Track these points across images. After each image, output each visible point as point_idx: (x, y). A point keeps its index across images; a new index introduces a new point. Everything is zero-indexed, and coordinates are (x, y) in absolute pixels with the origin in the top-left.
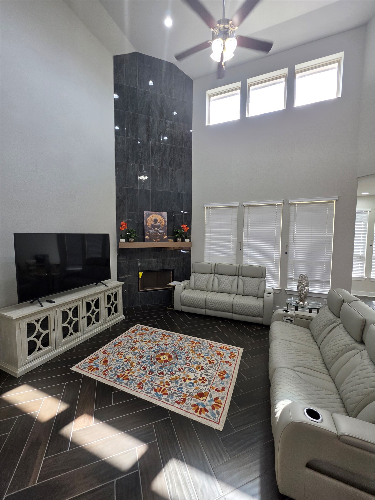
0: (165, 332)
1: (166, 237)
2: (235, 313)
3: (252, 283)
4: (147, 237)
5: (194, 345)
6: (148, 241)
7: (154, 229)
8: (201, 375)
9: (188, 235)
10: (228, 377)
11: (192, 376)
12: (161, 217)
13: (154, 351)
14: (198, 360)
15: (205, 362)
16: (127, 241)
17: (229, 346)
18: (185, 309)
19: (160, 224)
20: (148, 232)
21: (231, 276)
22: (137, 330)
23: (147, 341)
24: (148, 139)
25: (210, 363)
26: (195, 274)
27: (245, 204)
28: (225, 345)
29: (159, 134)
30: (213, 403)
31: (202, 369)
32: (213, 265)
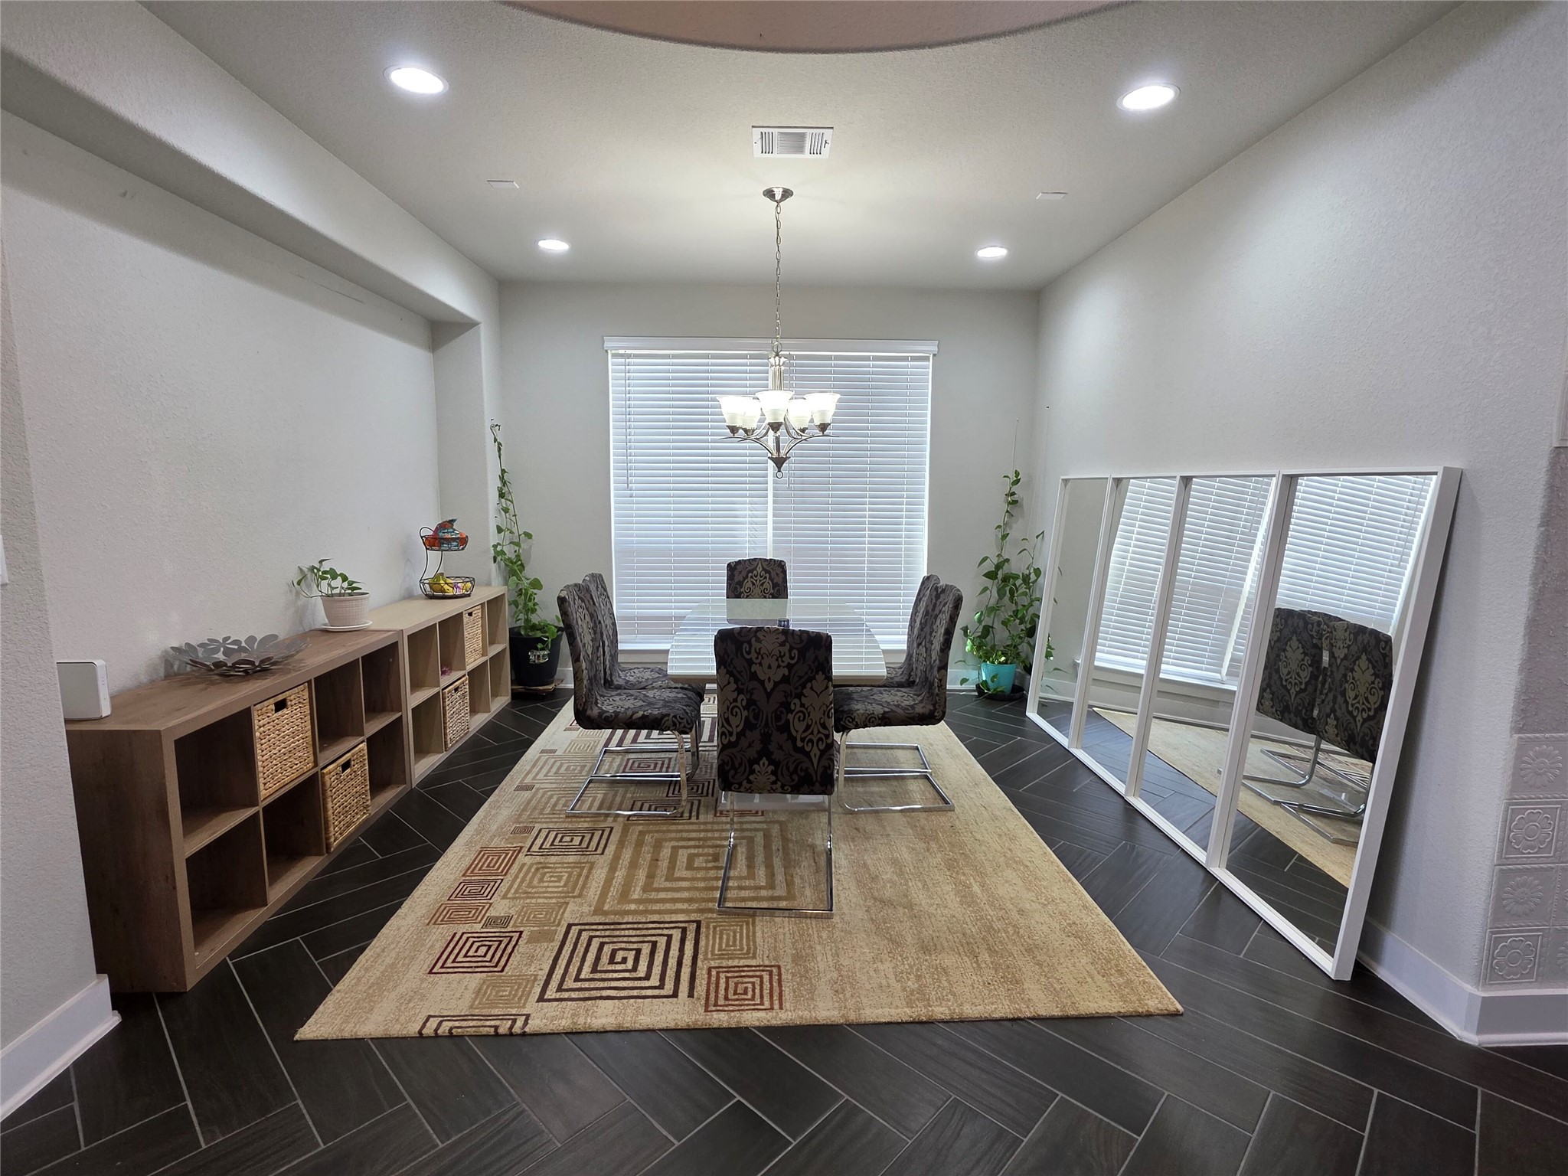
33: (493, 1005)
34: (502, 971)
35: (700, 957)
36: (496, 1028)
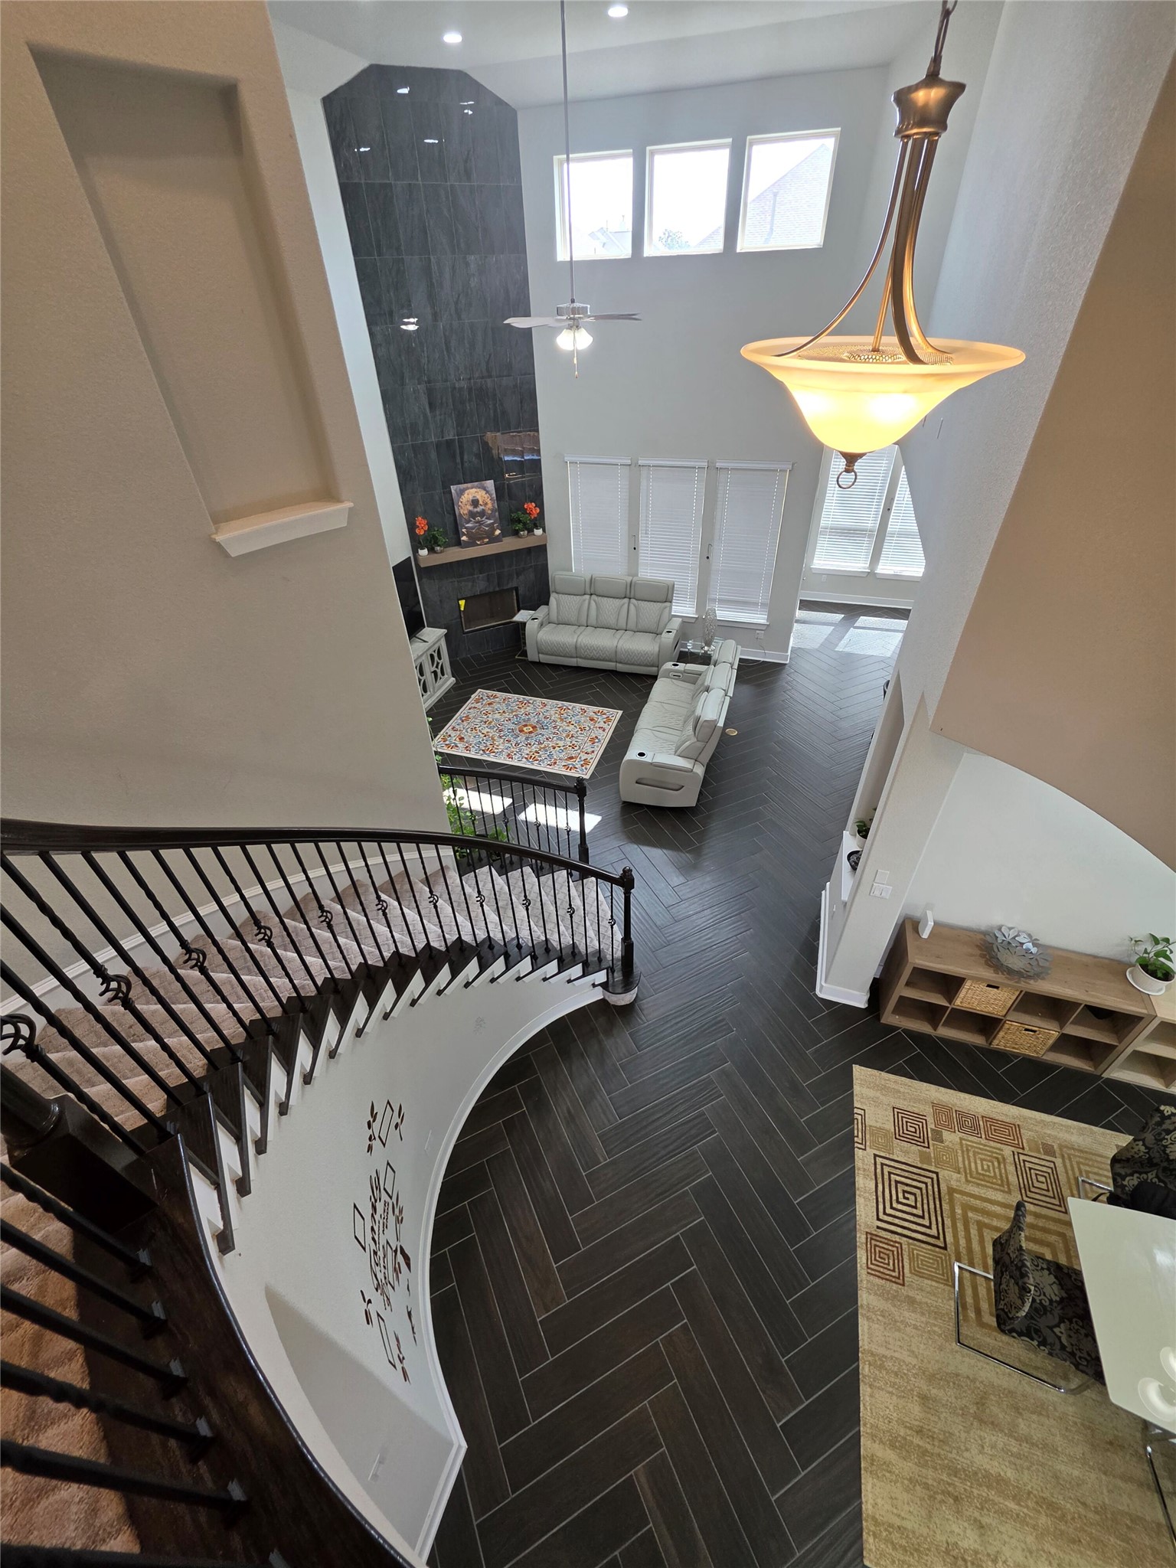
0: (521, 697)
1: (498, 532)
2: (620, 663)
3: (650, 610)
4: (464, 538)
5: (562, 712)
6: (468, 545)
7: (474, 519)
8: (571, 742)
9: (539, 522)
10: (600, 741)
11: (561, 743)
12: (484, 492)
13: (513, 723)
14: (567, 728)
15: (576, 730)
16: (431, 550)
17: (606, 710)
18: (544, 658)
19: (483, 507)
20: (466, 528)
21: (617, 600)
22: (482, 698)
23: (501, 711)
24: (435, 316)
25: (582, 730)
26: (556, 595)
27: (640, 462)
28: (601, 709)
29: (457, 296)
30: (582, 763)
31: (572, 737)
32: (588, 579)
33: (872, 1134)
34: (896, 1138)
35: (911, 1241)
36: (857, 1137)
